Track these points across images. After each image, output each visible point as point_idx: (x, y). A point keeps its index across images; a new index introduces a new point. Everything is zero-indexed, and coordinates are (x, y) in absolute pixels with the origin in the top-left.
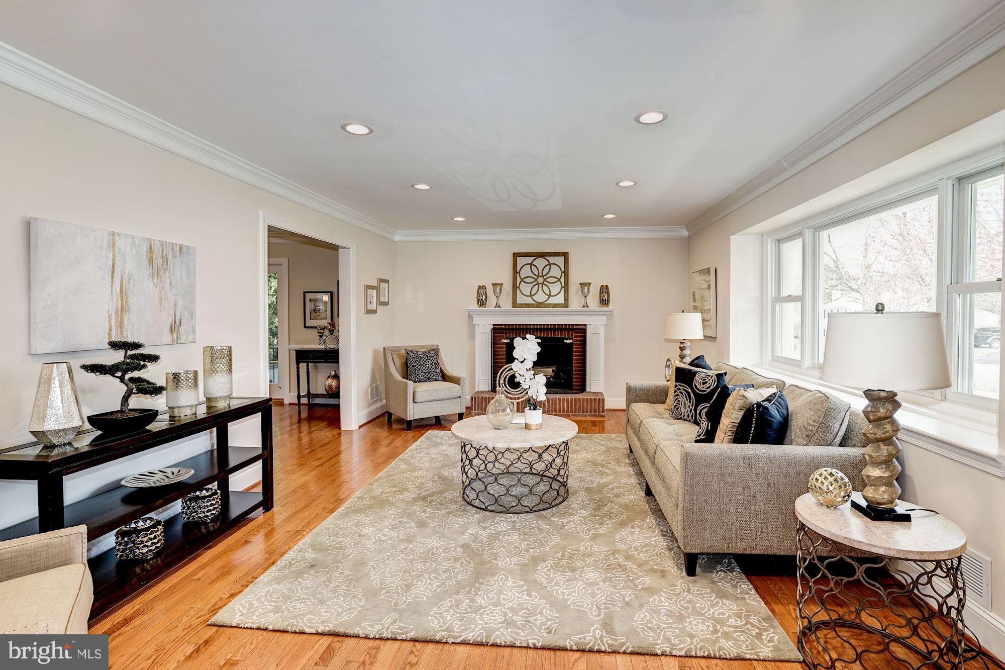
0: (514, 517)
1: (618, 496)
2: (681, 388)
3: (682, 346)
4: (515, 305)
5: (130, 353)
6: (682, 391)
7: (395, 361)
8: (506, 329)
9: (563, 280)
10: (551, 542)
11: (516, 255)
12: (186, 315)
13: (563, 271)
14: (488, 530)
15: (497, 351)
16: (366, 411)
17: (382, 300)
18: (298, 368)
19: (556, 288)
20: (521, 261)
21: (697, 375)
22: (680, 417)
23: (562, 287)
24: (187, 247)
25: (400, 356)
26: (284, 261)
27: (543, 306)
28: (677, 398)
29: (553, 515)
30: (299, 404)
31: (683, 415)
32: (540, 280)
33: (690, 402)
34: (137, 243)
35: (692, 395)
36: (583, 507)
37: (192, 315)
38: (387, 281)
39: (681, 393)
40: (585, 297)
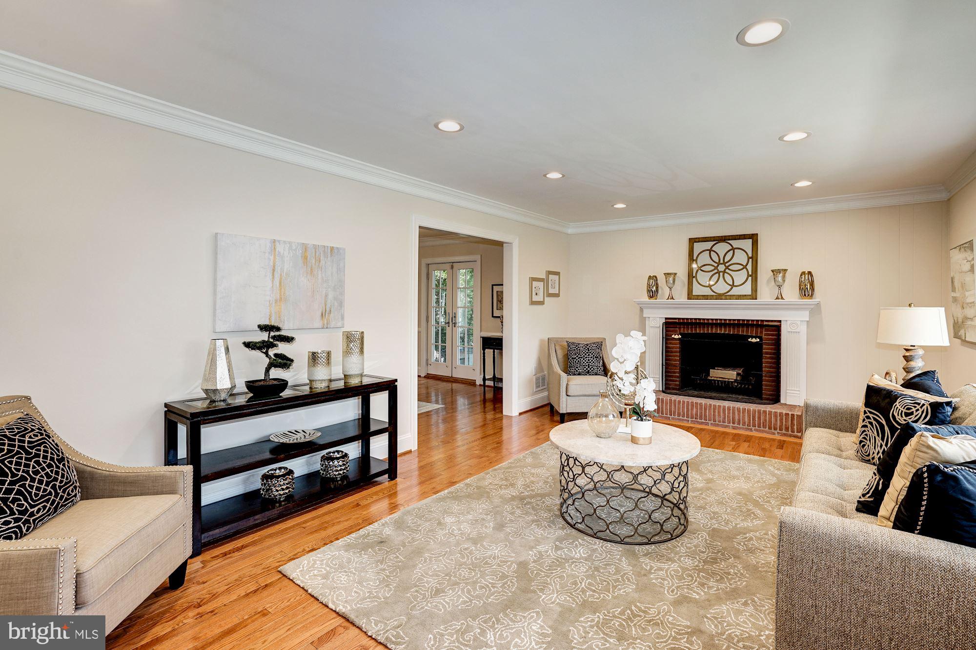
0: (598, 544)
1: (751, 551)
2: (871, 416)
3: (907, 354)
4: (690, 296)
5: (272, 334)
6: (872, 420)
7: (558, 352)
8: (680, 324)
9: (749, 267)
10: (620, 589)
11: (692, 241)
12: (336, 304)
13: (750, 256)
14: (559, 552)
15: (669, 348)
16: (529, 399)
17: (551, 291)
18: (484, 353)
19: (740, 277)
20: (698, 247)
21: (898, 401)
22: (867, 458)
23: (748, 276)
24: (337, 248)
25: (562, 347)
26: (477, 257)
27: (723, 297)
28: (864, 431)
29: (645, 555)
30: (484, 385)
31: (871, 456)
32: (722, 268)
33: (883, 439)
34: (294, 248)
35: (886, 428)
36: (691, 555)
37: (341, 304)
38: (557, 274)
39: (871, 423)
40: (779, 287)
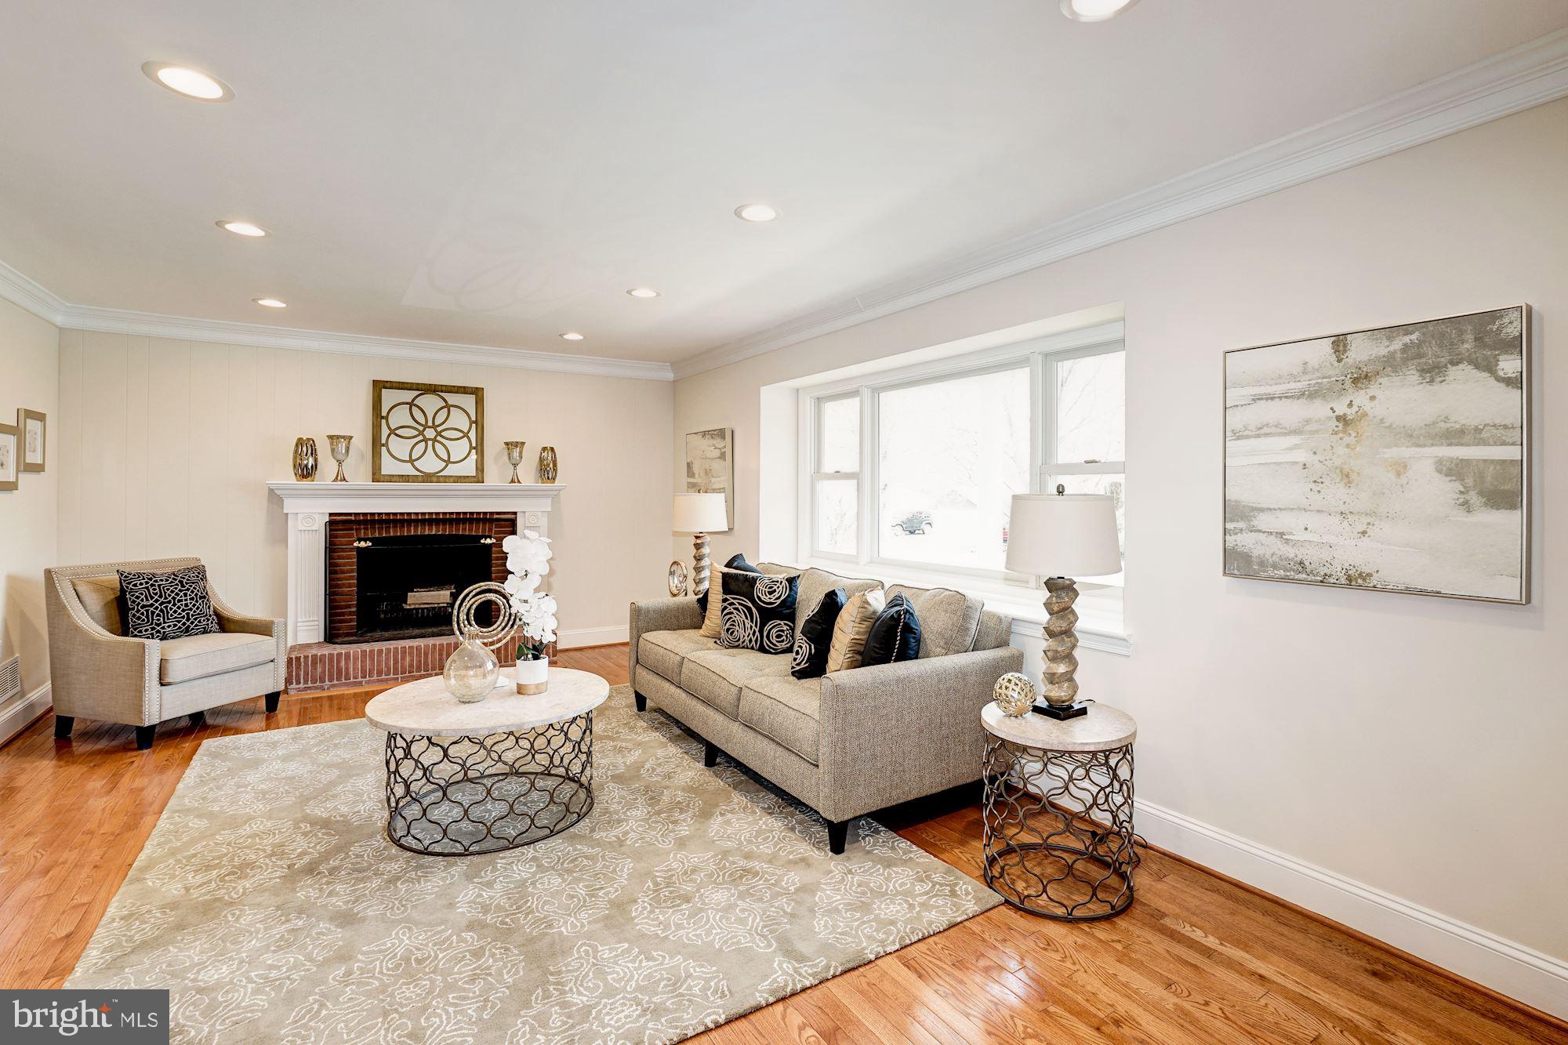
1: (669, 776)
2: (735, 601)
3: (699, 541)
4: (377, 476)
6: (737, 606)
8: (358, 522)
9: (472, 435)
11: (379, 386)
13: (474, 419)
15: (337, 565)
19: (459, 449)
20: (389, 397)
21: (758, 582)
22: (737, 644)
23: (471, 448)
27: (434, 479)
28: (731, 618)
29: (593, 830)
31: (741, 640)
32: (430, 433)
33: (752, 621)
35: (754, 610)
36: (631, 805)
39: (737, 609)
40: (515, 465)
